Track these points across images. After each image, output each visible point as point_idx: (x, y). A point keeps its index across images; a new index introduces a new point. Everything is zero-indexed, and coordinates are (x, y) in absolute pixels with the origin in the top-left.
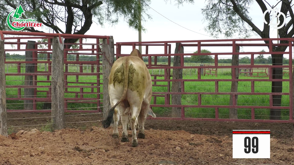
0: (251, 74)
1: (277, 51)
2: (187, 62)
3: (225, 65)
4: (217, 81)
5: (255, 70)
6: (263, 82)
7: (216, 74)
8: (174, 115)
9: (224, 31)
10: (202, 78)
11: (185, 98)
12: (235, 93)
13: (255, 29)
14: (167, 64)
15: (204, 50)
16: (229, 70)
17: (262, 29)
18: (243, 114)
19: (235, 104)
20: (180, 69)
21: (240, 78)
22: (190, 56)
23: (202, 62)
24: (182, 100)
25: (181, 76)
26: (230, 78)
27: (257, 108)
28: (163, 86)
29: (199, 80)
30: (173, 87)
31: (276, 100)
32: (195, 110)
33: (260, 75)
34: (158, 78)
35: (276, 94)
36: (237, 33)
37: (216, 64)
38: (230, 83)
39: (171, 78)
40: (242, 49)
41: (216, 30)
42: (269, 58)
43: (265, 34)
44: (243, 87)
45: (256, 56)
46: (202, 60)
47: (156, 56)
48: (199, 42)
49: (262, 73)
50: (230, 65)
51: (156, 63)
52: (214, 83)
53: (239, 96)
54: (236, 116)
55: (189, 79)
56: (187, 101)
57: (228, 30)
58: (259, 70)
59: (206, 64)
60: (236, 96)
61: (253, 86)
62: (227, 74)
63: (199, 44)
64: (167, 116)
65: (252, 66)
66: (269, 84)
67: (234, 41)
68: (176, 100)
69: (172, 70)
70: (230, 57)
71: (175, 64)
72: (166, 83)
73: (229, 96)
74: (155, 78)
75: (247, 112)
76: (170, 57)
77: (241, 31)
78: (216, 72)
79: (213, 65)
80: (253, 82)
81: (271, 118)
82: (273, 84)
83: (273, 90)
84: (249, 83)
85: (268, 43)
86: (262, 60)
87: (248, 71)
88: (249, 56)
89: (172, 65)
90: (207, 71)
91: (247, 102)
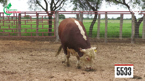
0: (43, 22)
1: (50, 15)
2: (22, 19)
3: (35, 19)
4: (31, 25)
5: (44, 21)
6: (46, 25)
7: (32, 23)
8: (18, 36)
9: (34, 9)
10: (26, 24)
11: (22, 30)
12: (38, 28)
13: (43, 8)
14: (16, 19)
15: (28, 15)
16: (36, 21)
17: (45, 8)
18: (40, 35)
19: (37, 32)
20: (20, 21)
21: (39, 24)
22: (23, 17)
23: (27, 19)
24: (21, 31)
25: (20, 23)
26: (36, 23)
27: (44, 33)
28: (15, 26)
29: (25, 24)
30: (18, 27)
31: (50, 30)
32: (25, 34)
33: (45, 23)
34: (13, 24)
35: (50, 28)
36: (38, 10)
37: (31, 19)
38: (36, 25)
39: (17, 24)
40: (40, 15)
41: (31, 9)
42: (48, 17)
43: (46, 10)
44: (40, 26)
45: (43, 17)
46: (27, 18)
47: (12, 17)
48: (25, 12)
49: (46, 22)
50: (36, 19)
51: (12, 19)
52: (30, 25)
53: (39, 29)
54: (38, 35)
55: (23, 24)
56: (23, 31)
57: (35, 9)
58: (45, 21)
59: (29, 19)
60: (38, 29)
61: (43, 26)
62: (35, 22)
63: (25, 13)
64: (16, 36)
65: (42, 20)
66: (48, 25)
67: (36, 12)
68: (19, 31)
69: (17, 21)
70: (36, 17)
71: (18, 19)
72: (16, 25)
73: (36, 29)
74: (12, 24)
75: (41, 34)
76: (17, 17)
77: (39, 9)
78: (32, 22)
79: (30, 19)
80: (43, 25)
81: (49, 36)
82: (49, 25)
83: (49, 27)
84: (42, 25)
85: (47, 13)
86: (46, 18)
87: (42, 21)
88: (42, 17)
89: (17, 20)
90: (29, 21)
91: (41, 31)
